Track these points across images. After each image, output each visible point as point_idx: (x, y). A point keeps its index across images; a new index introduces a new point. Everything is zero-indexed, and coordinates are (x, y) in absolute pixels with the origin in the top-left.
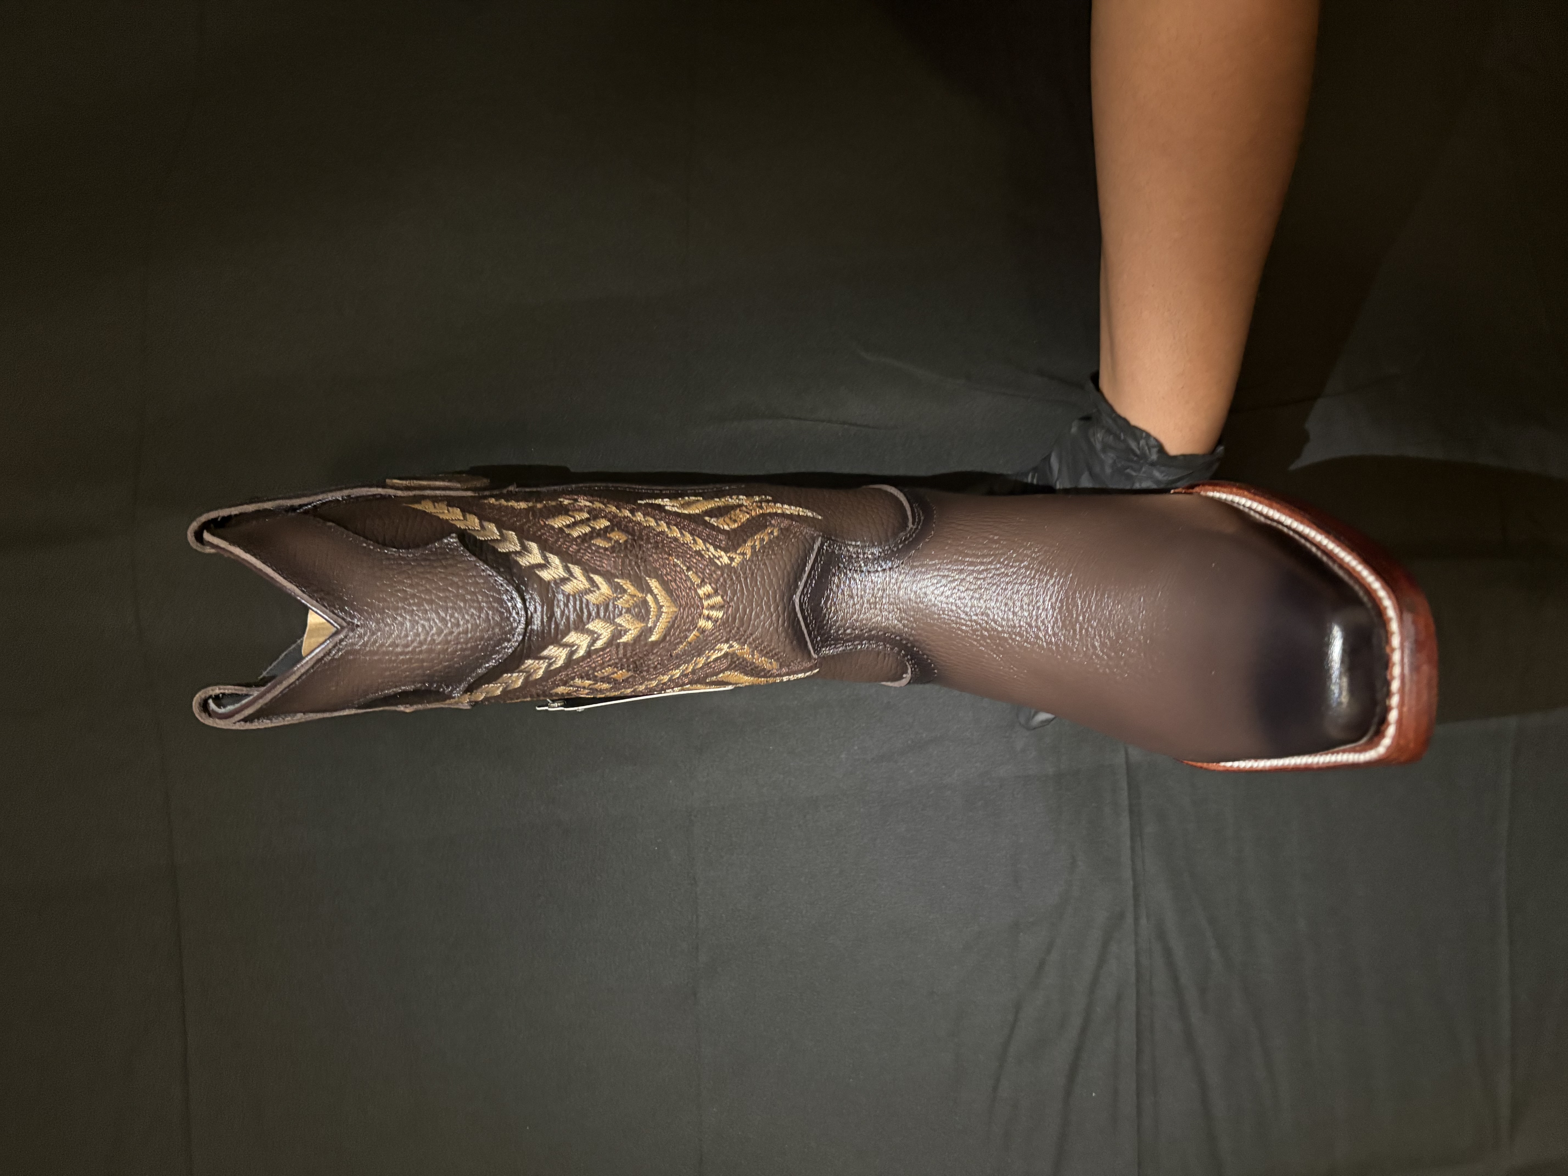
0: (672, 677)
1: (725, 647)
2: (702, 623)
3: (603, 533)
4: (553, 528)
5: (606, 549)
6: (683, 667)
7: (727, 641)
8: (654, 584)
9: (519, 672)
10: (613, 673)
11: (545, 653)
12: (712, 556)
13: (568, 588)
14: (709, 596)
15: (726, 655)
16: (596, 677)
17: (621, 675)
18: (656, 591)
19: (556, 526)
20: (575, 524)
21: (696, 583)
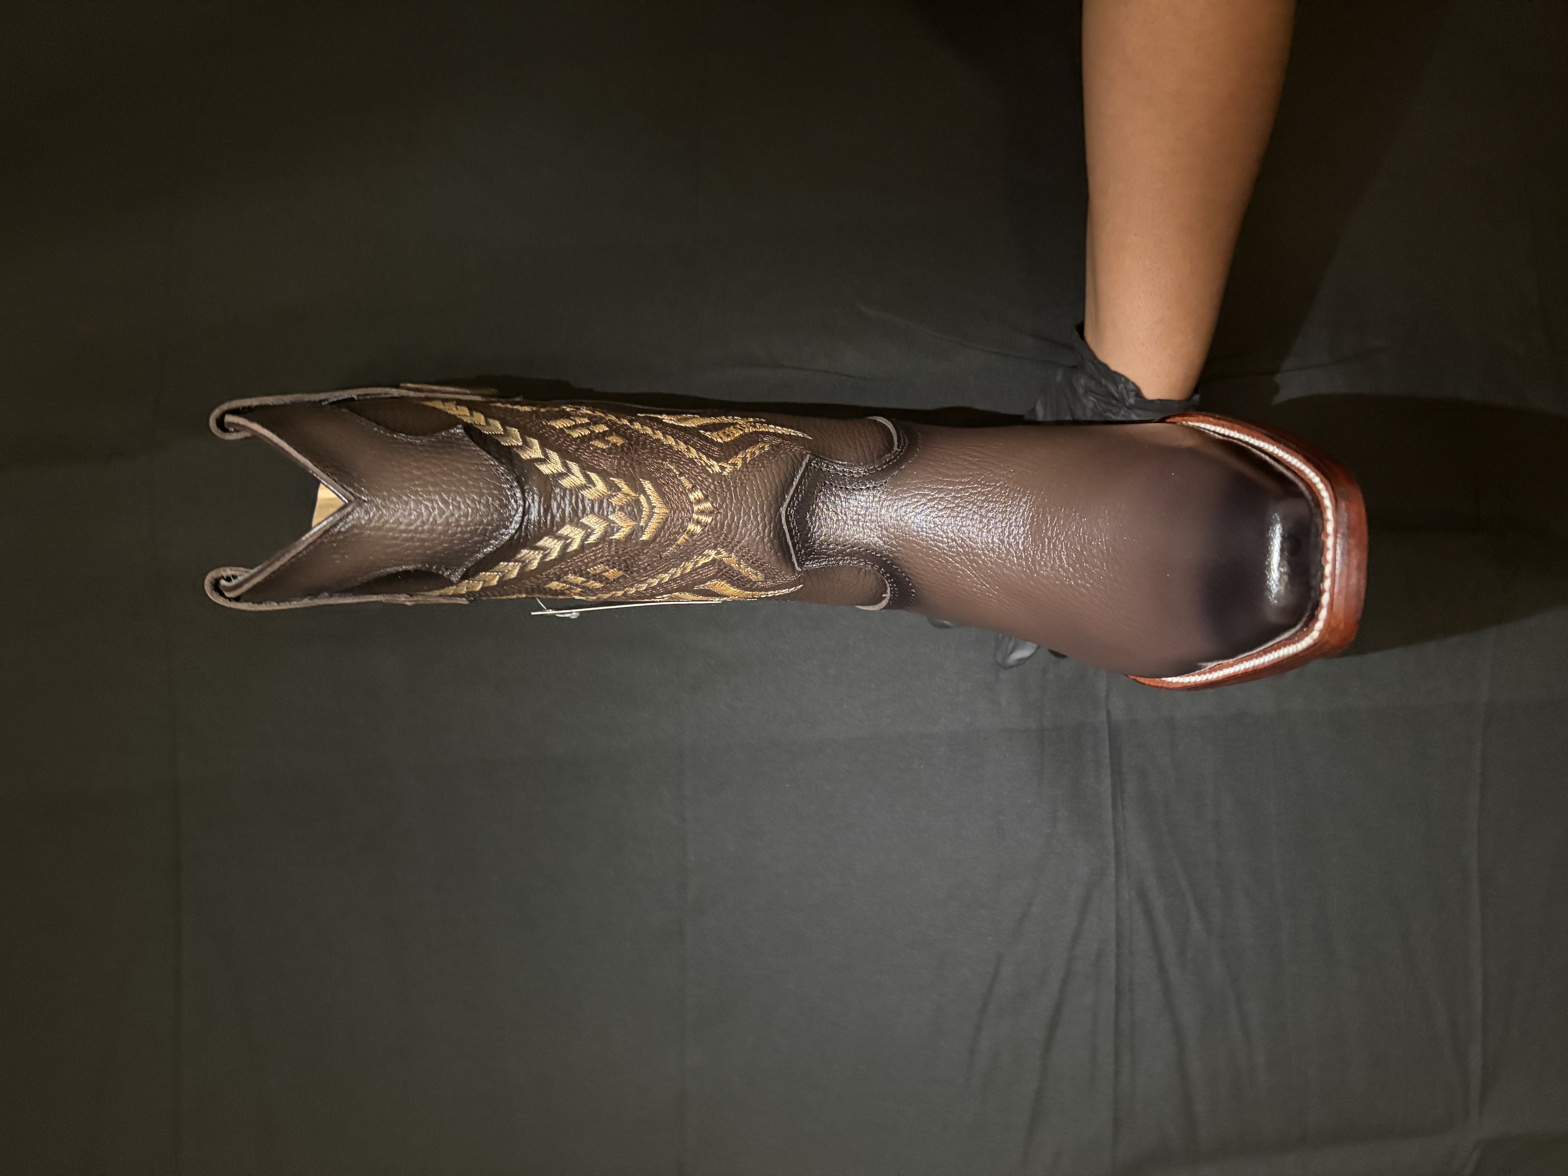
0: (661, 580)
1: (713, 553)
2: (691, 527)
3: (602, 436)
4: (554, 428)
5: (603, 450)
6: (672, 571)
7: (715, 547)
8: (648, 485)
9: (515, 561)
10: (605, 572)
11: (540, 543)
12: (704, 465)
13: (565, 482)
14: (699, 502)
15: (714, 560)
16: (588, 573)
17: (612, 574)
18: (649, 492)
19: (558, 427)
20: (575, 427)
21: (687, 488)
